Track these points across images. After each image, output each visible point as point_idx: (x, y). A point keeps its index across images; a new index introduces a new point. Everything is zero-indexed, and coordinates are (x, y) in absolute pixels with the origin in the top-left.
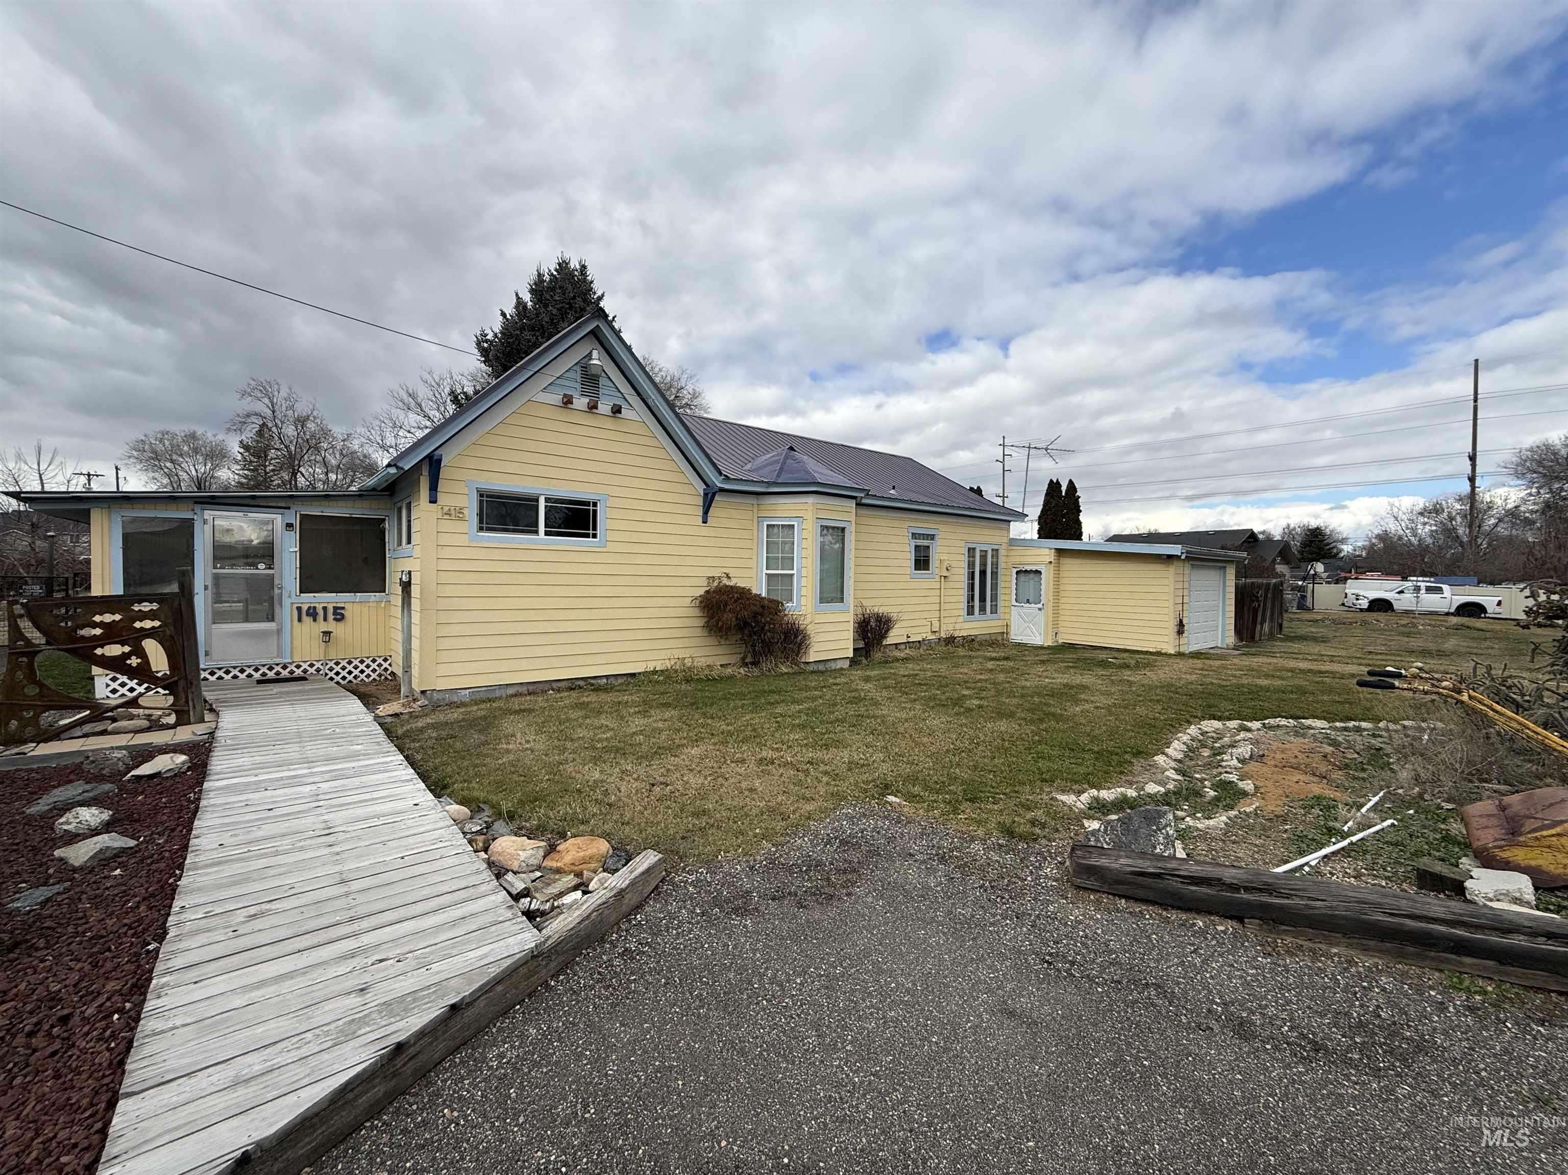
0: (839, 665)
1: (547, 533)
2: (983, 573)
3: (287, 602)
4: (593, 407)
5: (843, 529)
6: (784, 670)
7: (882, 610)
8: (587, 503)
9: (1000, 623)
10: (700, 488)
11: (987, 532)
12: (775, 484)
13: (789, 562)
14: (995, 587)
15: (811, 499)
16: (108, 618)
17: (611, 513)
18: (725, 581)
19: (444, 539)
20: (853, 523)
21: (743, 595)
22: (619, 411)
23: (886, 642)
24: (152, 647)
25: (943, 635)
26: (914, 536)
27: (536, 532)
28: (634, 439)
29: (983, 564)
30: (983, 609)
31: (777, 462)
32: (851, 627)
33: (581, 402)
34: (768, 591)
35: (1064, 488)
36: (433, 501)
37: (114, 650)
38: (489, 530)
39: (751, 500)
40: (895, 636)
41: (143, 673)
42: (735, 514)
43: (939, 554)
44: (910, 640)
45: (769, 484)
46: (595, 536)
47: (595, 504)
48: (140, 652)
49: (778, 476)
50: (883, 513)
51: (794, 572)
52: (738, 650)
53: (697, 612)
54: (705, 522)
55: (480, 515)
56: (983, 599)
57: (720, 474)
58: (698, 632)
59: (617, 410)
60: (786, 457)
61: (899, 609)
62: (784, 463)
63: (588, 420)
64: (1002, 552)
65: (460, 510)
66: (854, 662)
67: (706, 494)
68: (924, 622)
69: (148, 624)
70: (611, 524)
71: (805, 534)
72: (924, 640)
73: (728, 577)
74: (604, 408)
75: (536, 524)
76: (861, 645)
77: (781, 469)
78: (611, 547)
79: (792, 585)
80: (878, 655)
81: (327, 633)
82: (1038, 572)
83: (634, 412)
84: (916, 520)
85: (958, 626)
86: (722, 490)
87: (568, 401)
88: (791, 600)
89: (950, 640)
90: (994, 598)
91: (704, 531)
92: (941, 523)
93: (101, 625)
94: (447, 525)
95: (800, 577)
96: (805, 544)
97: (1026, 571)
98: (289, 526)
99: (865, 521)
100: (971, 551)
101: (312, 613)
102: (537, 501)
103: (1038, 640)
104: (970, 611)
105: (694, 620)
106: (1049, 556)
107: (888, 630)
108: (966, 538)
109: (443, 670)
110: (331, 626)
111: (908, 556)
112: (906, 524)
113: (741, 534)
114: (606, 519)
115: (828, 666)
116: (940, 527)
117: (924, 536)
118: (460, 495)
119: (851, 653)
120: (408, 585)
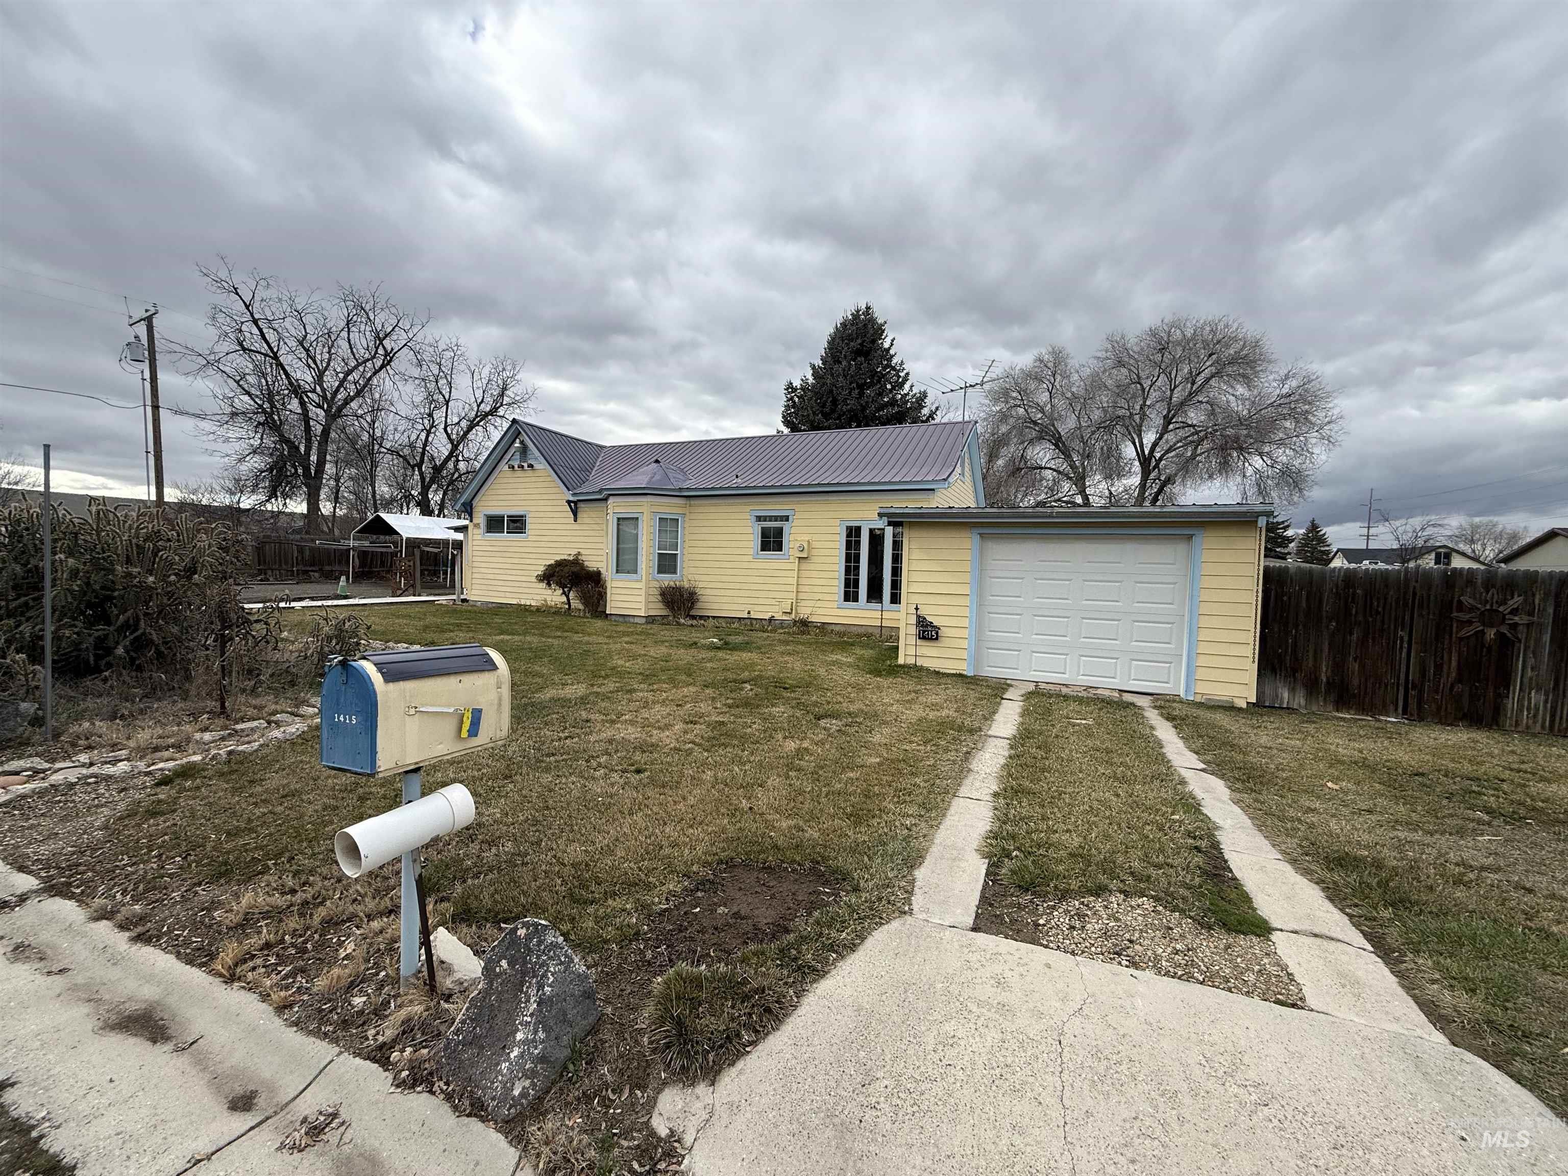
1: (506, 533)
2: (876, 554)
4: (521, 467)
8: (522, 516)
14: (897, 571)
17: (530, 520)
25: (796, 617)
26: (759, 518)
27: (503, 532)
28: (541, 479)
33: (516, 466)
36: (471, 521)
38: (489, 532)
42: (593, 514)
43: (794, 535)
44: (753, 616)
46: (525, 533)
47: (525, 517)
50: (720, 501)
54: (575, 521)
55: (488, 526)
56: (877, 585)
59: (532, 466)
63: (523, 474)
65: (479, 524)
68: (773, 602)
72: (771, 619)
74: (526, 467)
75: (504, 529)
78: (530, 538)
83: (543, 466)
84: (762, 504)
85: (825, 612)
87: (513, 467)
90: (896, 584)
91: (576, 527)
92: (798, 503)
94: (476, 532)
99: (701, 509)
100: (854, 531)
102: (503, 517)
104: (852, 597)
109: (474, 592)
111: (751, 537)
112: (748, 508)
113: (596, 527)
114: (531, 525)
115: (627, 619)
116: (797, 507)
117: (776, 518)
118: (479, 518)
119: (643, 614)
120: (468, 556)
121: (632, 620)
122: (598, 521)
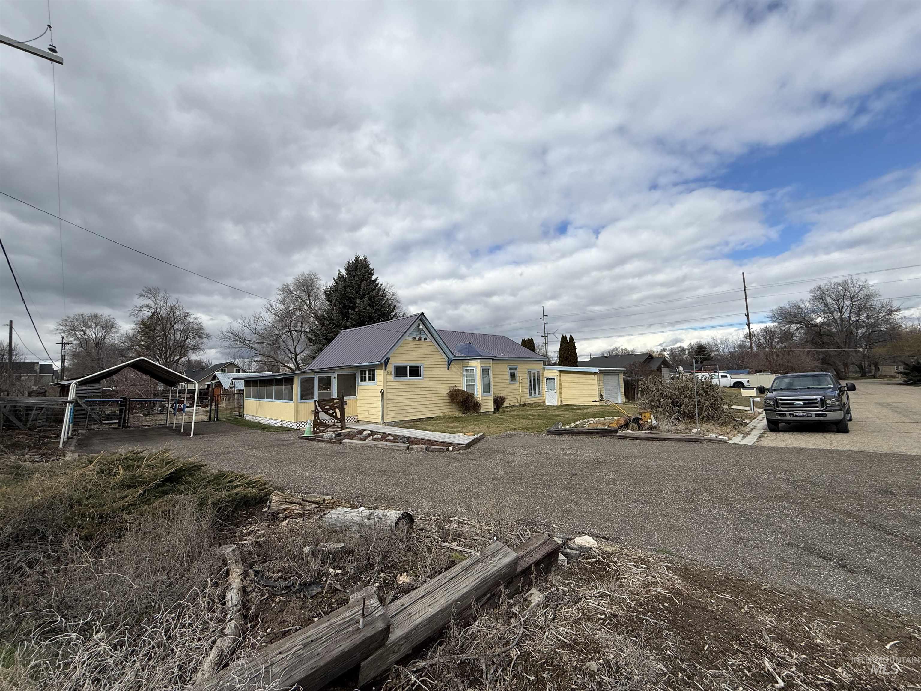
0: (490, 413)
1: (410, 376)
2: (534, 380)
4: (420, 339)
5: (489, 369)
6: (475, 414)
7: (501, 395)
8: (418, 367)
9: (541, 398)
10: (447, 359)
11: (534, 365)
12: (468, 356)
13: (473, 381)
14: (539, 385)
15: (479, 361)
17: (425, 369)
18: (455, 388)
19: (388, 380)
20: (491, 367)
21: (461, 392)
23: (504, 406)
24: (337, 410)
25: (522, 403)
26: (510, 369)
27: (407, 376)
28: (429, 347)
29: (534, 376)
30: (535, 393)
31: (466, 348)
32: (493, 401)
33: (417, 338)
34: (468, 390)
35: (568, 339)
36: (385, 370)
37: (331, 412)
38: (397, 377)
39: (460, 362)
40: (506, 404)
41: (336, 417)
42: (456, 366)
43: (518, 374)
44: (511, 405)
45: (466, 357)
46: (421, 376)
47: (420, 367)
48: (335, 412)
49: (467, 353)
50: (500, 362)
51: (475, 384)
52: (460, 410)
53: (447, 398)
54: (448, 369)
55: (395, 372)
56: (535, 390)
57: (453, 355)
58: (448, 404)
59: (425, 339)
60: (469, 347)
61: (507, 394)
62: (469, 349)
63: (418, 343)
64: (541, 372)
65: (391, 372)
66: (494, 412)
67: (448, 361)
68: (515, 399)
69: (337, 405)
70: (425, 373)
71: (478, 372)
72: (515, 405)
73: (456, 386)
74: (423, 339)
75: (407, 374)
76: (496, 407)
77: (468, 351)
78: (424, 379)
79: (474, 388)
80: (501, 410)
82: (554, 379)
83: (430, 339)
84: (510, 363)
85: (527, 400)
86: (453, 360)
87: (414, 338)
88: (474, 393)
89: (524, 405)
90: (539, 389)
91: (448, 372)
92: (518, 363)
93: (329, 405)
94: (389, 376)
95: (477, 386)
96: (478, 375)
97: (550, 379)
98: (335, 377)
99: (494, 365)
100: (530, 373)
102: (407, 367)
103: (555, 404)
104: (531, 394)
105: (447, 400)
106: (557, 373)
107: (504, 402)
108: (529, 368)
109: (389, 416)
111: (508, 376)
112: (507, 365)
113: (458, 372)
114: (423, 371)
115: (487, 413)
116: (519, 365)
117: (513, 369)
118: (391, 368)
119: (493, 410)
120: (383, 393)
122: (459, 369)
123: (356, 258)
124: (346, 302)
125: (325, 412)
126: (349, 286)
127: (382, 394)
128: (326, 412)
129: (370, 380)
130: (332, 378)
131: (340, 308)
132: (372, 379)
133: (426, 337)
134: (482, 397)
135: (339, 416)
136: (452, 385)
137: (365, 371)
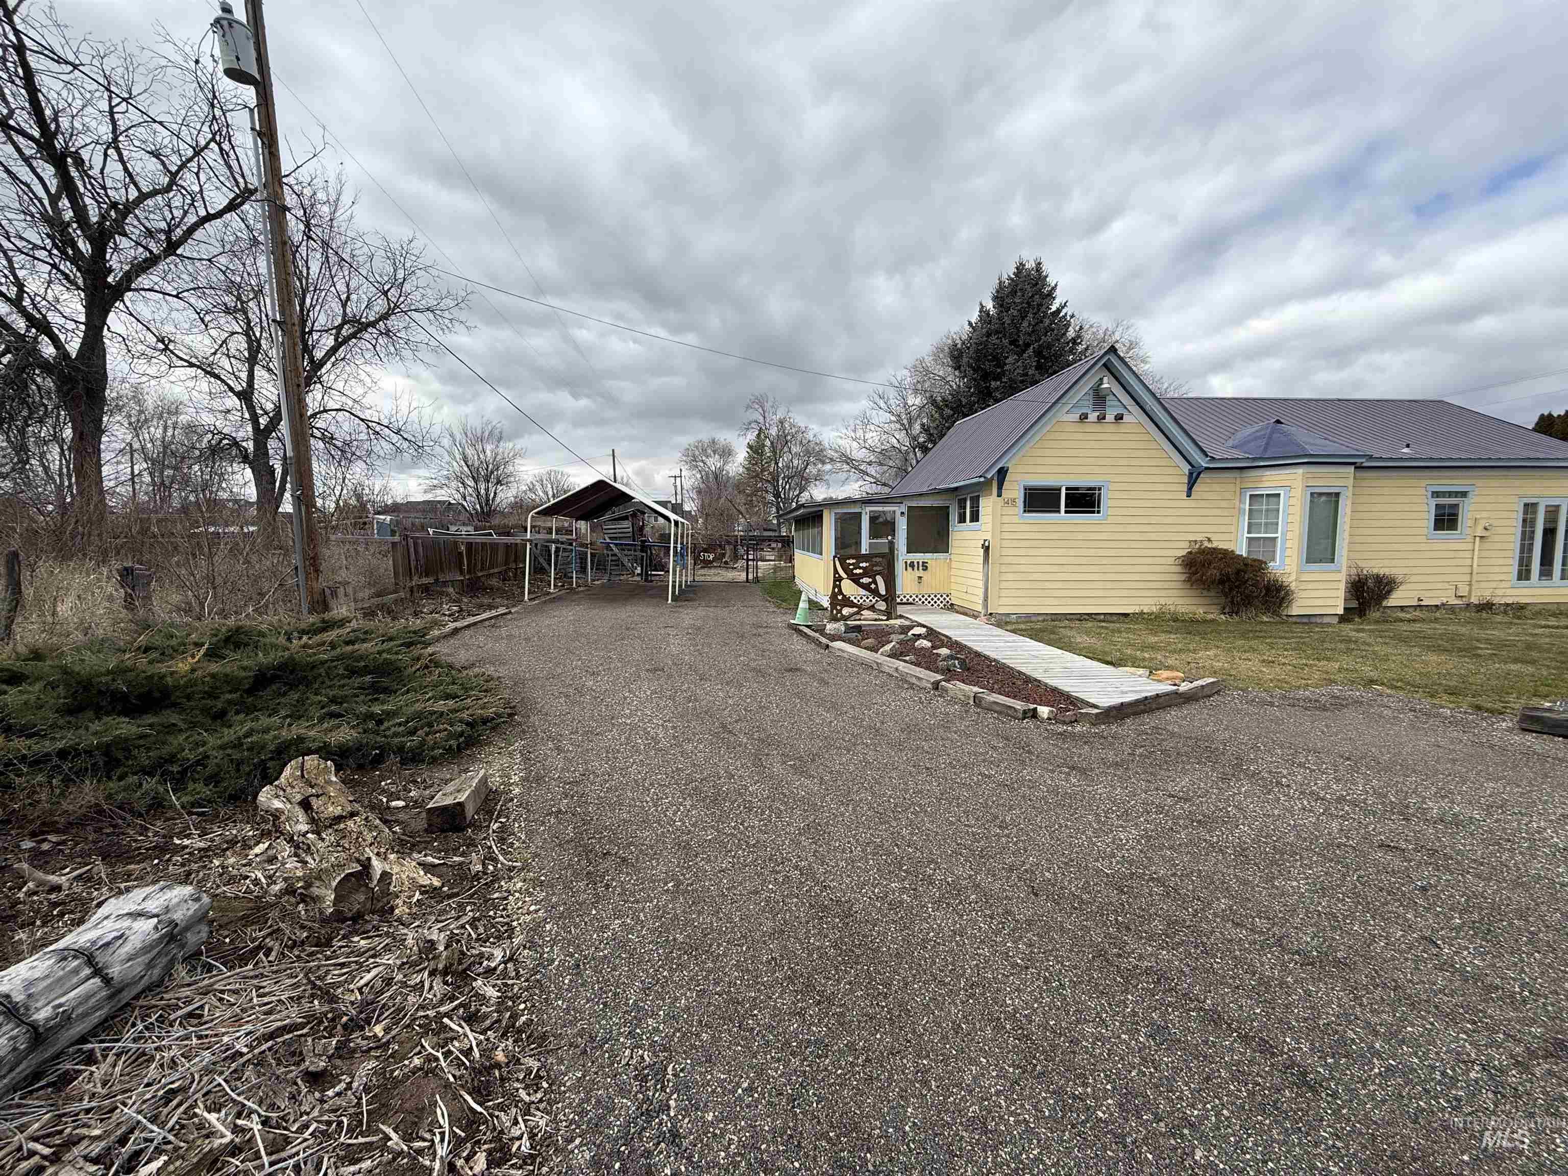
0: (1326, 620)
1: (1066, 512)
2: (1550, 532)
3: (900, 558)
4: (1101, 418)
5: (1337, 495)
6: (1265, 619)
7: (1384, 571)
8: (1094, 489)
10: (1186, 468)
12: (1263, 459)
13: (1272, 526)
14: (1567, 548)
15: (1300, 471)
16: (864, 565)
17: (1112, 495)
18: (1206, 544)
19: (1006, 519)
20: (1351, 488)
21: (1226, 556)
22: (1121, 418)
23: (1388, 603)
24: (879, 579)
25: (1475, 601)
26: (1436, 494)
27: (1059, 512)
28: (1131, 437)
29: (1552, 522)
30: (1546, 574)
31: (1263, 436)
32: (1342, 586)
33: (1093, 416)
34: (1249, 552)
36: (999, 495)
37: (865, 580)
38: (1029, 511)
39: (1236, 474)
40: (1396, 599)
41: (875, 592)
42: (1216, 487)
43: (1469, 512)
44: (1422, 603)
45: (1254, 459)
46: (1099, 512)
47: (1100, 489)
48: (875, 582)
49: (1265, 449)
50: (1394, 474)
51: (1279, 535)
52: (1216, 601)
53: (1179, 569)
54: (1189, 495)
55: (1025, 502)
56: (1547, 562)
57: (1207, 456)
58: (1179, 585)
59: (1119, 418)
60: (1272, 433)
61: (1406, 571)
62: (1270, 438)
63: (1098, 428)
65: (1014, 500)
66: (1344, 619)
67: (1191, 474)
68: (1447, 586)
69: (878, 568)
70: (1112, 503)
71: (1292, 501)
72: (1443, 604)
73: (1209, 540)
74: (1110, 417)
75: (1059, 506)
76: (1354, 604)
77: (1267, 444)
78: (1109, 519)
79: (1275, 546)
80: (1376, 614)
81: (920, 578)
83: (1134, 416)
84: (1440, 478)
85: (1500, 592)
86: (1207, 468)
87: (1083, 417)
88: (1273, 559)
89: (1486, 607)
91: (1188, 503)
92: (1479, 477)
93: (860, 568)
94: (1007, 510)
95: (1285, 541)
96: (1291, 510)
98: (902, 513)
99: (1365, 483)
100: (1530, 506)
101: (912, 565)
102: (1060, 490)
104: (1524, 576)
105: (1175, 574)
107: (1389, 592)
109: (1003, 601)
110: (921, 573)
111: (1426, 515)
112: (1424, 483)
113: (1224, 504)
114: (1107, 501)
115: (1313, 620)
116: (1477, 482)
117: (1450, 494)
118: (1014, 491)
119: (1341, 611)
120: (988, 548)
121: (1319, 620)
122: (1228, 495)
123: (1017, 268)
124: (987, 366)
125: (854, 581)
126: (997, 332)
127: (986, 549)
128: (856, 580)
129: (972, 521)
130: (898, 514)
131: (975, 380)
132: (975, 518)
133: (1121, 410)
134: (1300, 572)
135: (883, 592)
136: (1199, 537)
137: (965, 500)
